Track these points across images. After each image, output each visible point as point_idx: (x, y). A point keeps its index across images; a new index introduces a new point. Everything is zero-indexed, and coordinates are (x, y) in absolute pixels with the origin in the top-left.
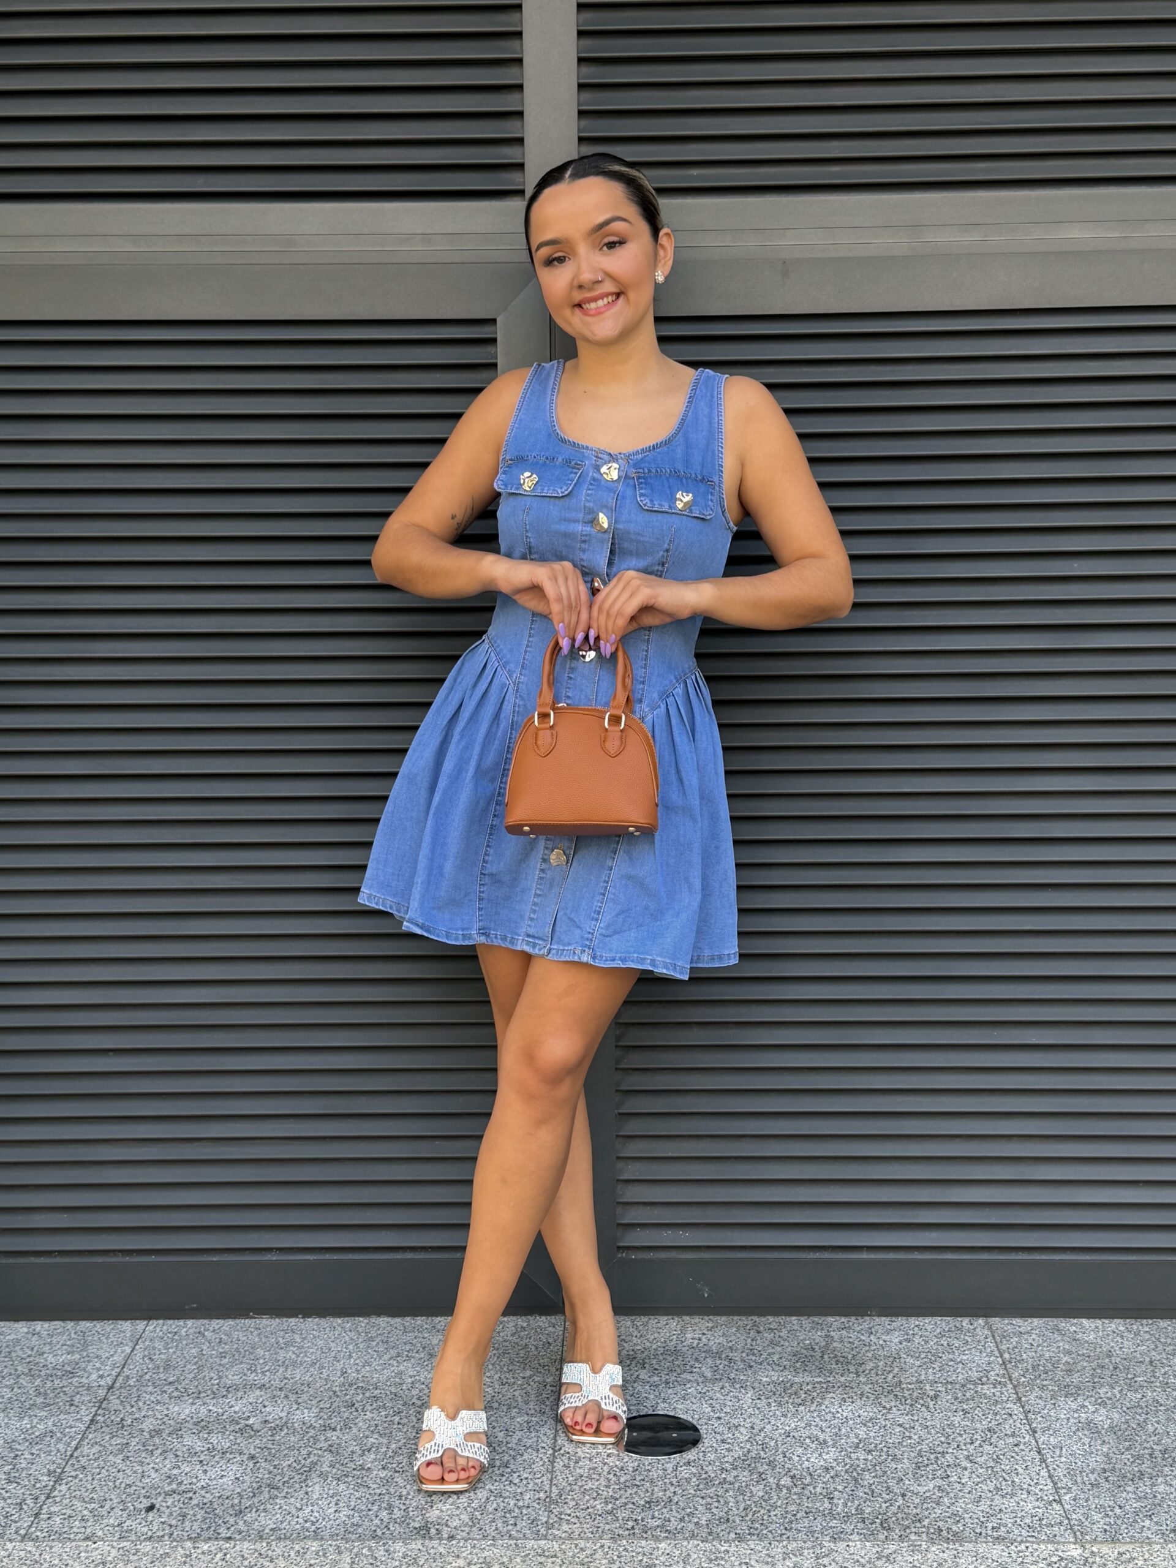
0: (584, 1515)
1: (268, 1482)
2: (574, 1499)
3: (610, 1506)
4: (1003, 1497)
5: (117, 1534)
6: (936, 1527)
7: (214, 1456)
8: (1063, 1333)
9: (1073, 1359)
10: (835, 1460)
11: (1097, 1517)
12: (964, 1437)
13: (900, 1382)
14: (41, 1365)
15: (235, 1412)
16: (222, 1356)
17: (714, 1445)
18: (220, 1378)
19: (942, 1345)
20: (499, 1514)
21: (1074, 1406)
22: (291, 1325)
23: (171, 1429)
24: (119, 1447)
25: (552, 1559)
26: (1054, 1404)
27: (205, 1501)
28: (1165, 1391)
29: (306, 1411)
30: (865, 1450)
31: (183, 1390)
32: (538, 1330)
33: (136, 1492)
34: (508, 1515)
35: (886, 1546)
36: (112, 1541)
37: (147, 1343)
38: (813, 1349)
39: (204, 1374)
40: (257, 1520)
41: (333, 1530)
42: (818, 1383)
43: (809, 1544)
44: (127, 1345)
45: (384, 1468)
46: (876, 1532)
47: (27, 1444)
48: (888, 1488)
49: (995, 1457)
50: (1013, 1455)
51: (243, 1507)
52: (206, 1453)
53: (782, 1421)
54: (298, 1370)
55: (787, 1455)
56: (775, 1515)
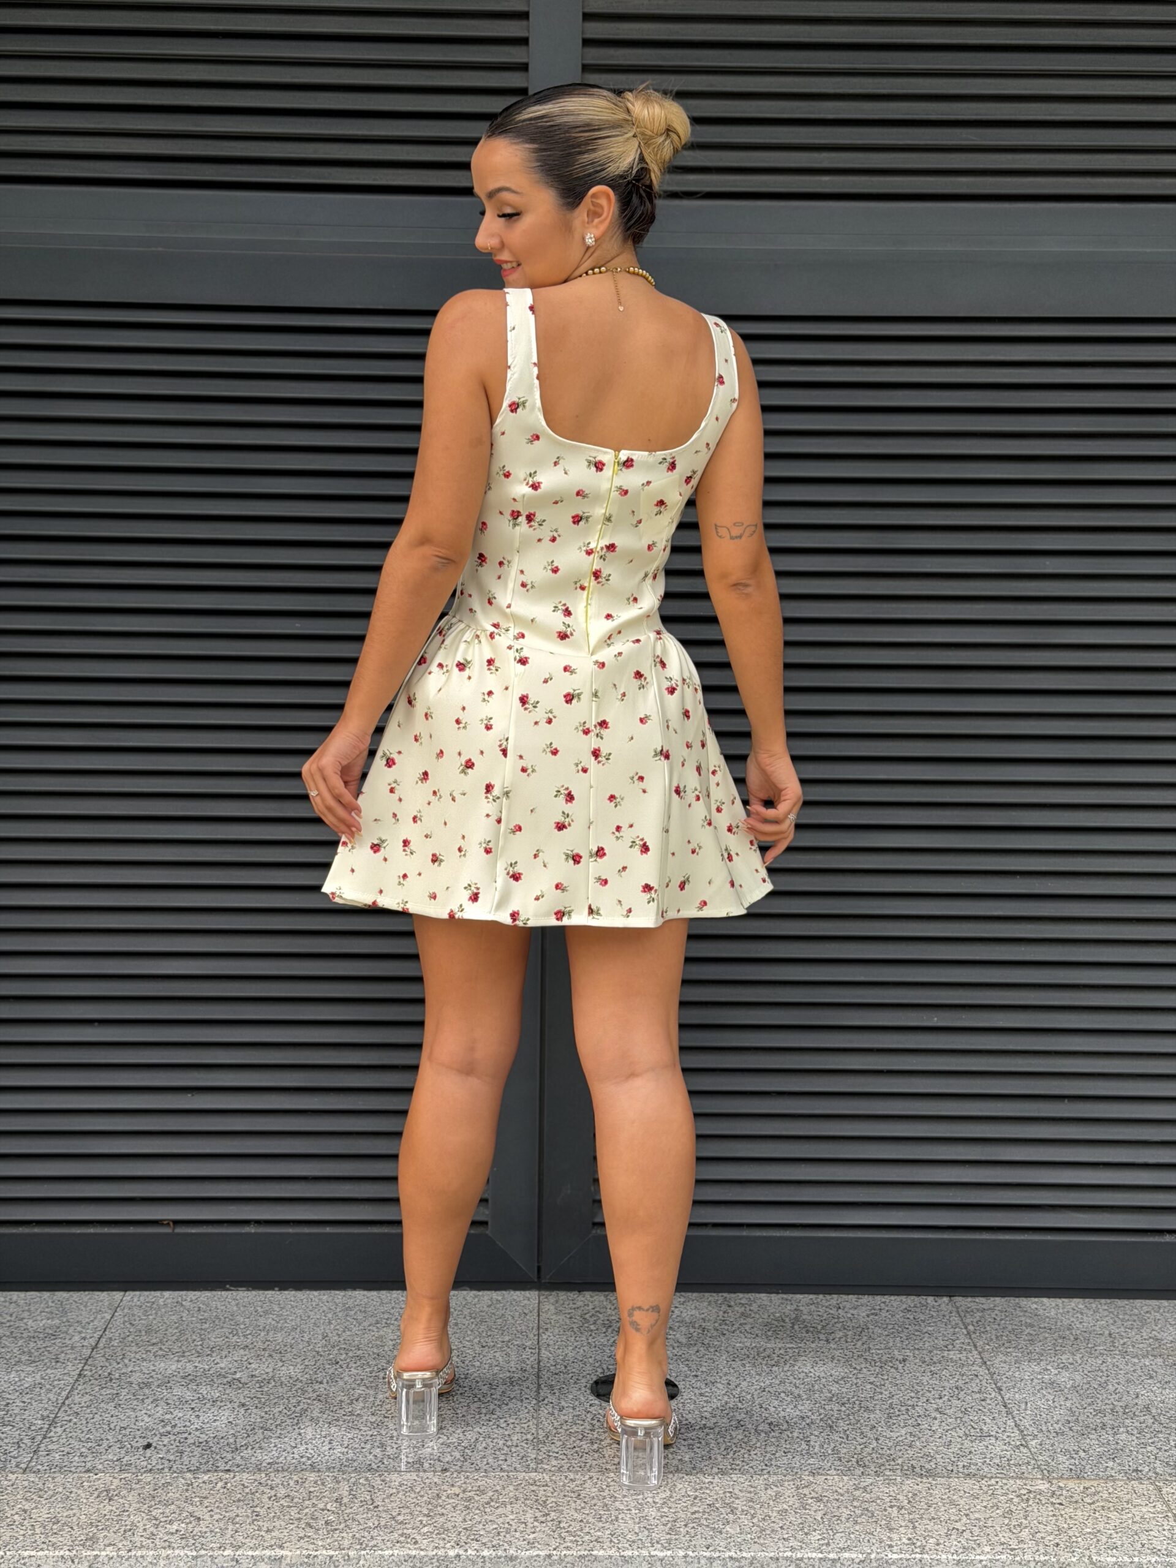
0: (572, 1452)
1: (262, 1425)
2: (560, 1440)
3: (595, 1446)
4: (972, 1442)
5: (117, 1468)
6: (910, 1465)
7: (205, 1404)
8: (1025, 1309)
9: (1035, 1331)
10: (810, 1411)
11: (1061, 1458)
12: (933, 1393)
13: (870, 1348)
14: (22, 1329)
15: (221, 1368)
16: (203, 1321)
17: (693, 1397)
18: (202, 1340)
19: (908, 1318)
20: (489, 1452)
21: (1037, 1369)
22: (268, 1296)
23: (160, 1382)
24: (110, 1396)
25: (546, 1488)
26: (1019, 1368)
27: (201, 1440)
28: (1124, 1358)
29: (292, 1367)
30: (838, 1403)
31: (168, 1350)
32: (514, 1303)
33: (132, 1434)
34: (497, 1453)
35: (863, 1480)
36: (113, 1473)
37: (126, 1311)
38: (784, 1321)
39: (186, 1337)
40: (253, 1456)
41: (328, 1464)
42: (790, 1348)
43: (790, 1478)
44: (106, 1312)
45: (373, 1414)
46: (852, 1468)
47: (18, 1393)
48: (862, 1433)
49: (964, 1410)
50: (981, 1408)
51: (239, 1446)
52: (197, 1401)
53: (757, 1379)
54: (279, 1335)
55: (764, 1406)
56: (755, 1454)
